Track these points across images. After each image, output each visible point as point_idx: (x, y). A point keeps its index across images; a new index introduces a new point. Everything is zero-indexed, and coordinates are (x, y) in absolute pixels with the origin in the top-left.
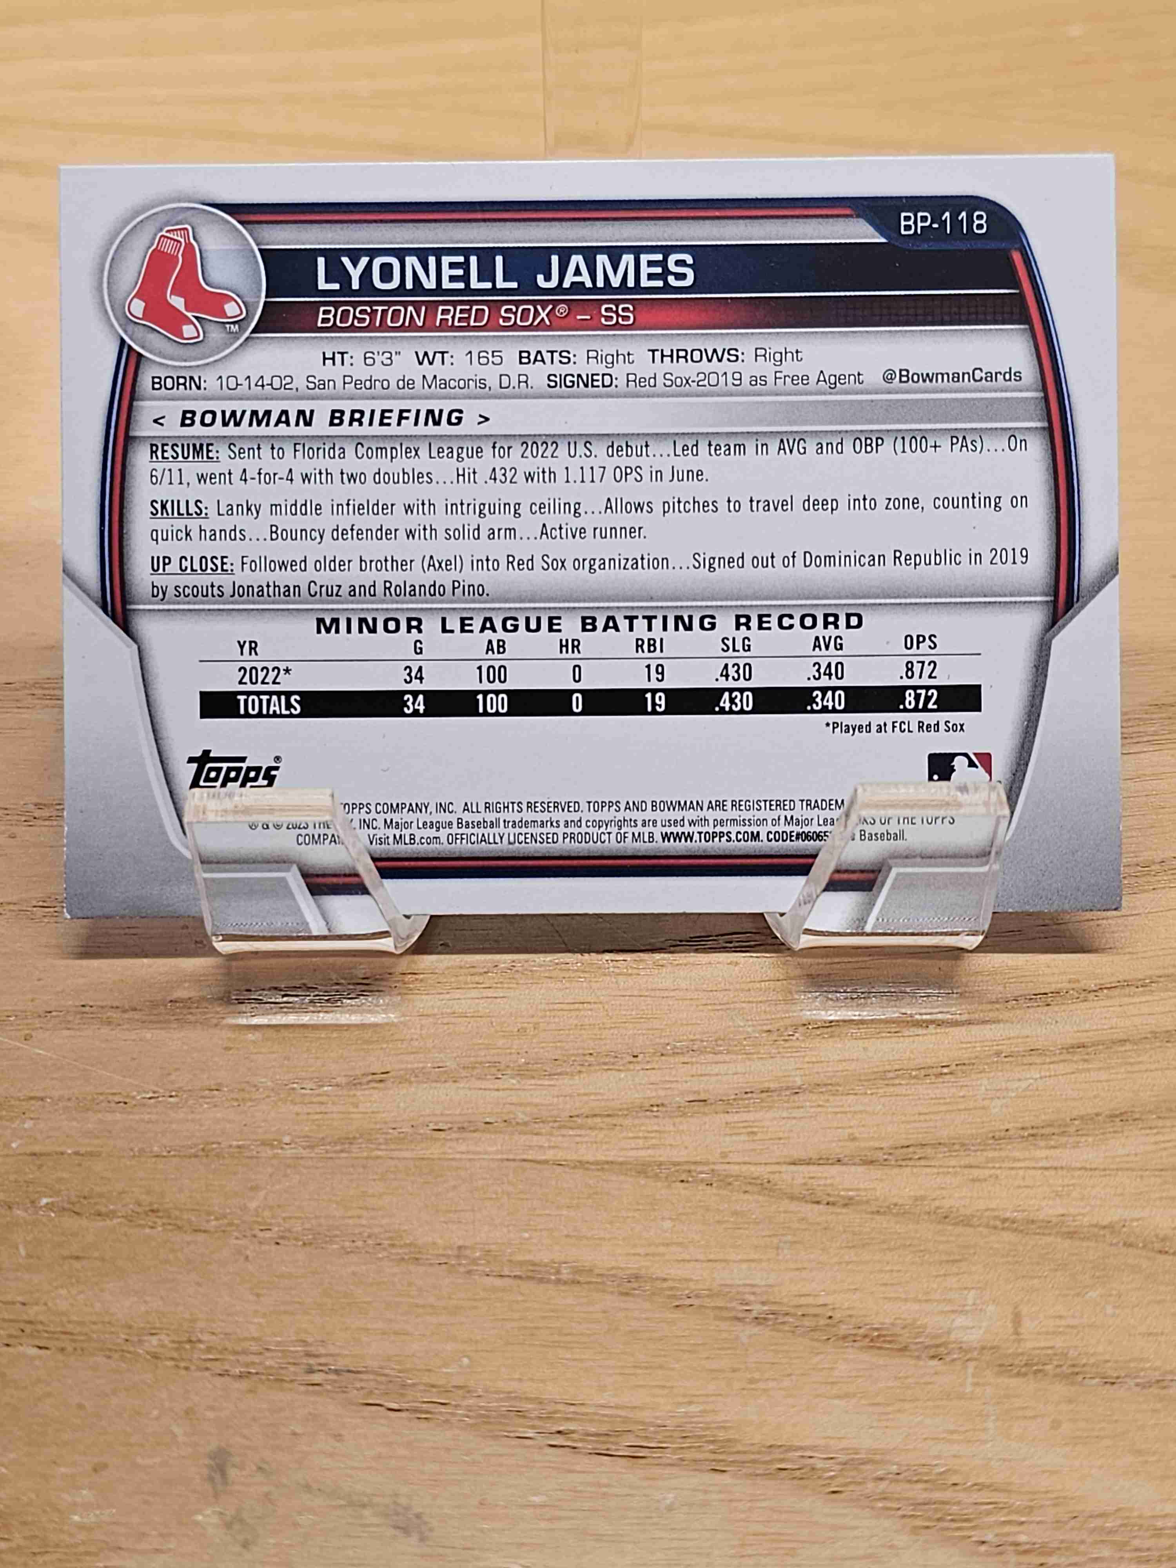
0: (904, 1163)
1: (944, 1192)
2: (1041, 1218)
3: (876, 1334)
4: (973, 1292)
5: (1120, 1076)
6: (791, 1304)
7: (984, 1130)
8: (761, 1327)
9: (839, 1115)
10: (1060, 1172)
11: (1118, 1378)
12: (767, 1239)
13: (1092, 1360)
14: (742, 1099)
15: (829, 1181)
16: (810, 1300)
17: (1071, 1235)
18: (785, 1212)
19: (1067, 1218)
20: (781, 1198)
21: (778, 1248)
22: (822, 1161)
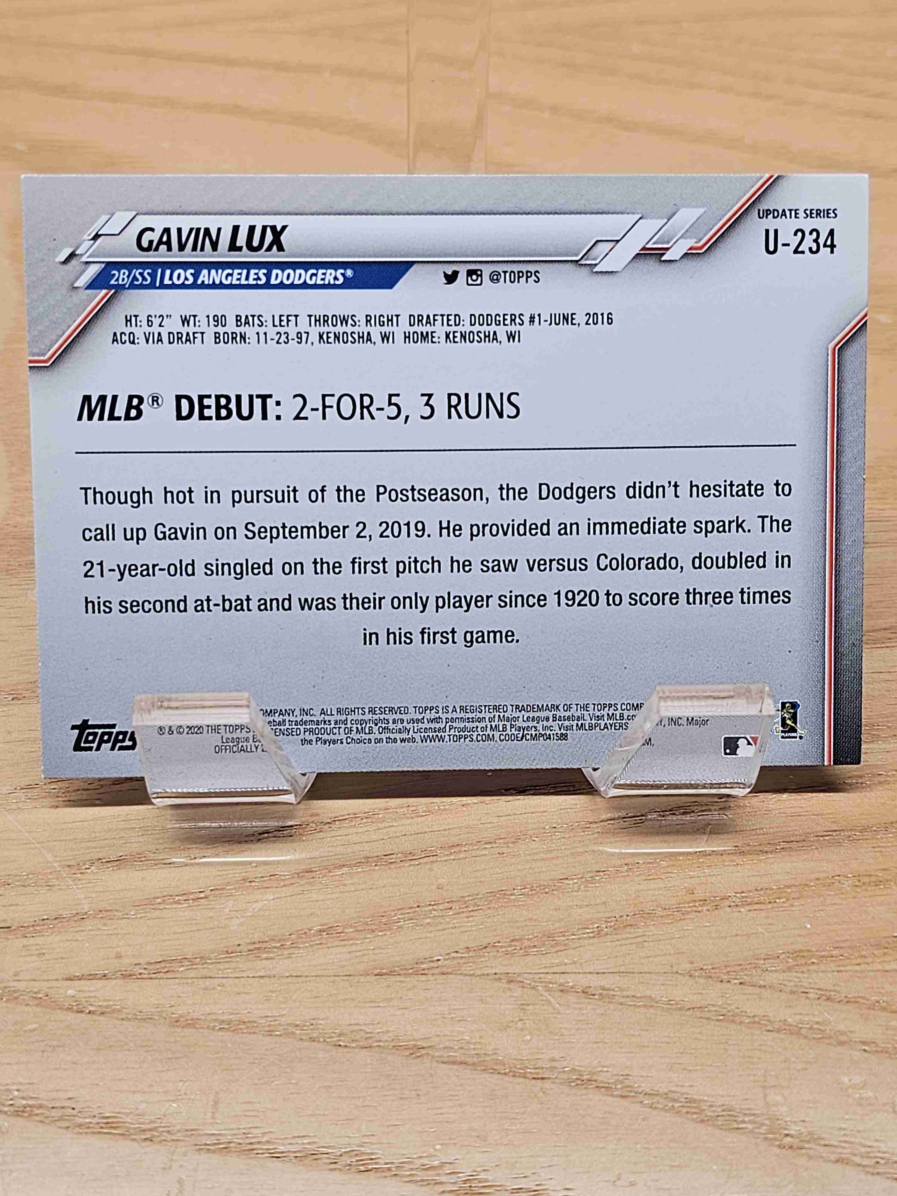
0: (154, 976)
1: (180, 999)
2: (251, 1020)
3: (105, 1121)
4: (186, 1084)
5: (334, 896)
6: (46, 1098)
7: (222, 945)
8: (20, 1119)
9: (113, 937)
10: (273, 980)
11: (282, 1153)
12: (36, 1044)
13: (265, 1139)
14: (38, 925)
15: (92, 995)
16: (61, 1095)
17: (270, 1033)
18: (56, 1021)
19: (270, 1019)
20: (54, 1009)
21: (43, 1052)
22: (92, 977)
